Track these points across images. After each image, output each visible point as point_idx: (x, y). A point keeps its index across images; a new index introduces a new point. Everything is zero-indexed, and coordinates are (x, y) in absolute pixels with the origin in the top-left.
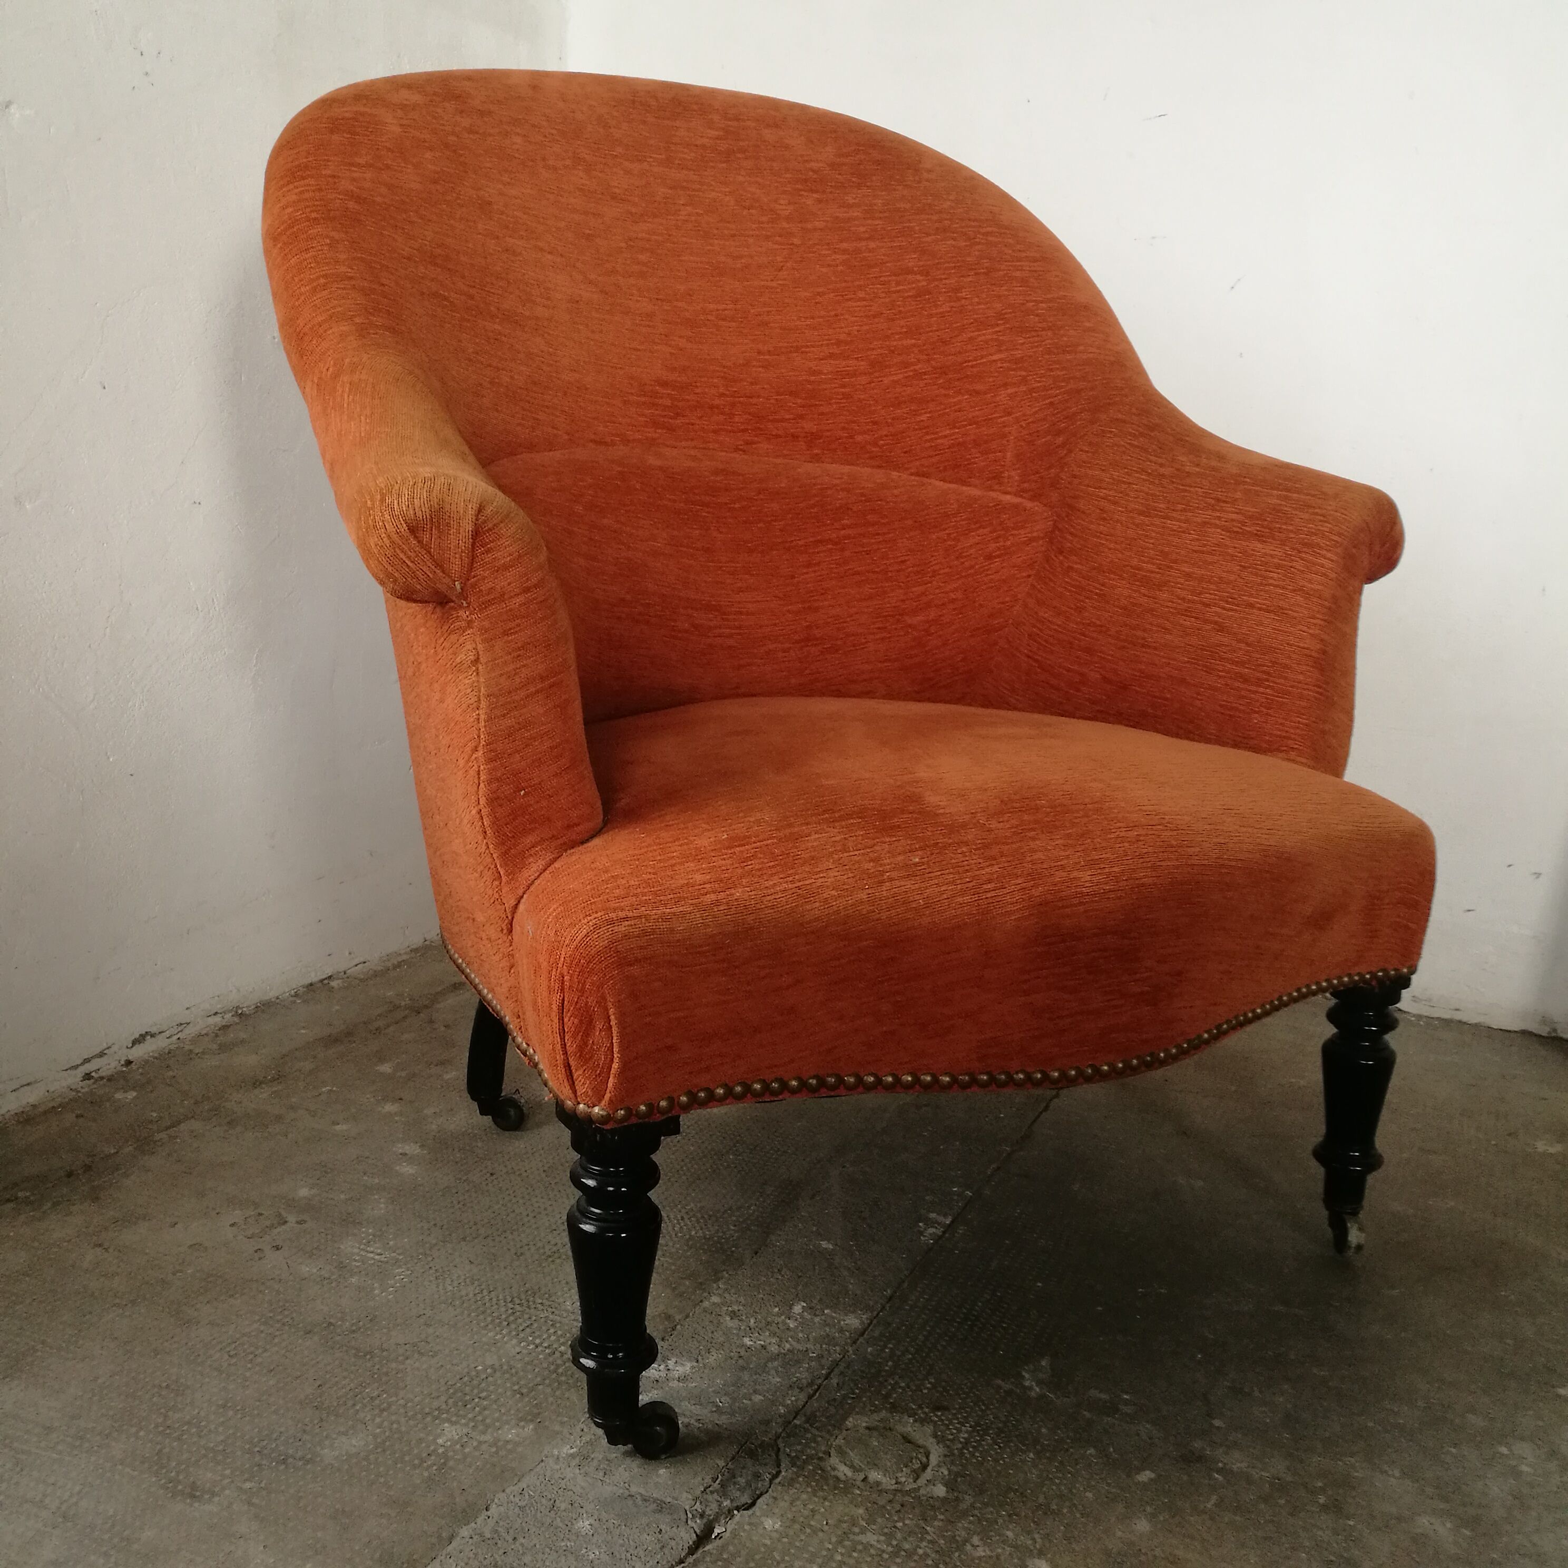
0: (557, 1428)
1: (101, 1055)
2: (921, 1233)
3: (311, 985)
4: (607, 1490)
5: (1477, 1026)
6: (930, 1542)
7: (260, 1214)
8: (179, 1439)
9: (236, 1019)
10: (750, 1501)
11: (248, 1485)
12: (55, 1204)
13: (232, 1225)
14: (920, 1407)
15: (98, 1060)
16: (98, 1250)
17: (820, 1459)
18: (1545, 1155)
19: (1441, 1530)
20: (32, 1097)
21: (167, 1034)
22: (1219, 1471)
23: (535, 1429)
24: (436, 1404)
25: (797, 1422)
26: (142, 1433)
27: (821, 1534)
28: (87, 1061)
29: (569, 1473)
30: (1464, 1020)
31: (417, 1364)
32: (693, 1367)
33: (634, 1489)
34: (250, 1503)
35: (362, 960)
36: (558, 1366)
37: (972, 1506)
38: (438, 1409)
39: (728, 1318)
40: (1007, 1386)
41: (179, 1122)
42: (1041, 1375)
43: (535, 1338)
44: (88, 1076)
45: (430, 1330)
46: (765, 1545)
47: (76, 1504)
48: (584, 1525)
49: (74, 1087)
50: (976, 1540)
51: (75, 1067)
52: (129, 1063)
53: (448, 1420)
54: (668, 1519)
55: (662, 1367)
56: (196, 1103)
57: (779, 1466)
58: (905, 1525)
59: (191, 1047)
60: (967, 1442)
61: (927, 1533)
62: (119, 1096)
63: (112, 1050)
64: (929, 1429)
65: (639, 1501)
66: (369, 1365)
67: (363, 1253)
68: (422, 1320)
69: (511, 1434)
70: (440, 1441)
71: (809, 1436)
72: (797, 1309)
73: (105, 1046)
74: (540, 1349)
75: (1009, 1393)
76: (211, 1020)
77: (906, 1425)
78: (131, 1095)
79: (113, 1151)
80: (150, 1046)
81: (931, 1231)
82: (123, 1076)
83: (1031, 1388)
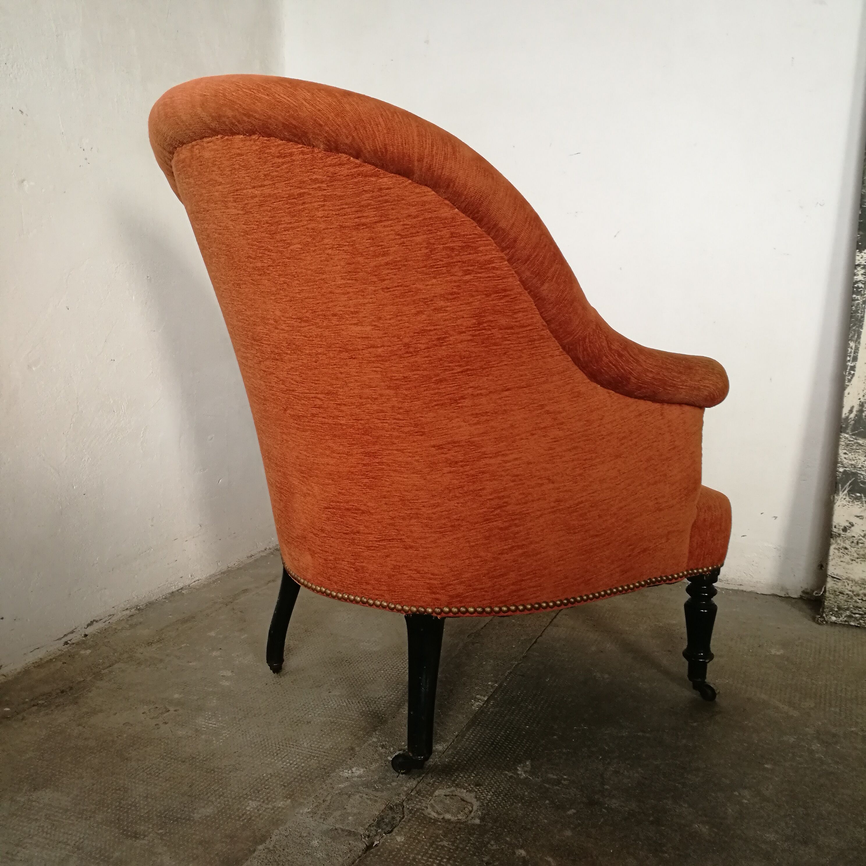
0: (302, 801)
1: (72, 632)
2: (472, 705)
3: (173, 592)
4: (325, 827)
5: (751, 592)
6: (472, 844)
7: (157, 707)
8: (127, 812)
9: (137, 612)
10: (390, 830)
11: (161, 831)
12: (57, 707)
13: (143, 713)
14: (469, 785)
15: (71, 635)
16: (80, 728)
17: (423, 810)
18: (775, 655)
19: (704, 830)
20: (40, 654)
21: (104, 620)
22: (605, 808)
23: (291, 802)
24: (245, 792)
25: (412, 794)
26: (109, 810)
27: (423, 843)
28: (65, 635)
29: (307, 820)
30: (744, 589)
31: (235, 775)
32: (364, 771)
33: (337, 826)
34: (161, 839)
35: (197, 578)
36: (301, 773)
37: (492, 828)
38: (246, 794)
39: (381, 748)
40: (510, 774)
41: (113, 664)
42: (526, 769)
43: (290, 760)
44: (66, 643)
45: (241, 759)
46: (397, 848)
47: (82, 842)
48: (315, 843)
49: (60, 649)
50: (492, 842)
51: (60, 639)
52: (86, 635)
53: (251, 799)
54: (353, 838)
55: (350, 772)
56: (121, 654)
57: (403, 814)
58: (460, 837)
59: (115, 627)
60: (490, 800)
61: (471, 840)
62: (82, 652)
63: (78, 629)
64: (473, 795)
65: (340, 831)
66: (213, 775)
67: (207, 724)
68: (236, 754)
69: (281, 804)
70: (248, 808)
71: (417, 800)
73: (74, 627)
74: (292, 765)
75: (511, 777)
76: (125, 613)
77: (463, 793)
78: (88, 652)
79: (82, 679)
80: (96, 627)
81: (477, 703)
82: (84, 642)
83: (521, 775)
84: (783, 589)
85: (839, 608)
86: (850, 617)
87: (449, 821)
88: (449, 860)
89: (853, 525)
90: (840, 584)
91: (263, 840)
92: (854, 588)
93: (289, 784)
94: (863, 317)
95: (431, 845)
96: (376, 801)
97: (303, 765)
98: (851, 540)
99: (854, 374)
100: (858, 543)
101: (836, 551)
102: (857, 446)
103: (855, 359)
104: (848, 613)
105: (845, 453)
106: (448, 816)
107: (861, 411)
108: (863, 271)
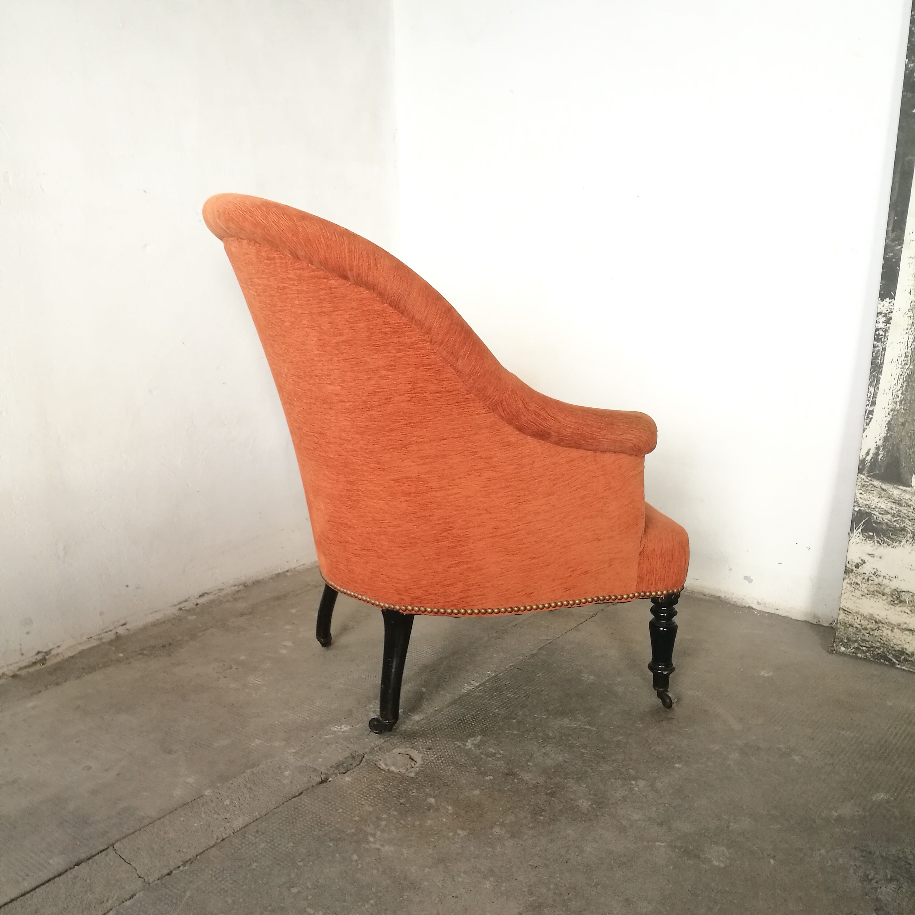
0: (293, 744)
1: (186, 601)
2: (464, 688)
3: (279, 574)
4: (299, 764)
5: (785, 617)
6: (398, 789)
7: (224, 665)
9: (243, 588)
10: (344, 772)
11: (187, 751)
13: (213, 668)
14: (423, 748)
17: (377, 761)
18: (761, 677)
19: (585, 805)
20: (158, 616)
22: (518, 779)
23: (285, 744)
25: (376, 749)
27: (363, 784)
28: (180, 603)
29: (290, 757)
31: (256, 720)
32: (350, 728)
33: (308, 764)
34: (186, 756)
35: (303, 563)
36: (304, 724)
37: (420, 781)
38: (257, 734)
39: (372, 713)
40: (459, 744)
41: (208, 629)
42: (474, 742)
44: (180, 609)
45: (266, 709)
46: (342, 785)
48: (287, 773)
49: (174, 613)
50: (414, 790)
51: (175, 605)
52: (197, 604)
53: (258, 738)
54: (315, 774)
55: (339, 728)
56: (217, 621)
57: (361, 762)
58: (393, 784)
59: (223, 599)
60: (431, 761)
61: (399, 787)
62: (189, 617)
63: (191, 599)
64: (421, 755)
65: (308, 768)
66: (240, 718)
67: (254, 681)
68: (264, 705)
69: (277, 744)
70: (253, 744)
71: (377, 754)
73: (188, 597)
74: (300, 718)
75: (459, 746)
76: (233, 588)
77: (413, 753)
78: (194, 617)
79: (181, 638)
80: (206, 598)
81: (468, 687)
82: (193, 609)
83: (467, 746)
84: (815, 616)
85: (848, 639)
86: (857, 649)
87: (389, 771)
88: (375, 798)
89: (865, 563)
90: (850, 617)
91: (253, 766)
92: (862, 622)
93: (290, 731)
94: (882, 363)
95: (367, 787)
96: (345, 751)
97: (308, 718)
98: (862, 576)
99: (872, 418)
100: (868, 580)
101: (848, 586)
102: (872, 487)
103: (874, 404)
104: (856, 645)
105: (861, 493)
106: (393, 768)
107: (877, 454)
108: (884, 319)
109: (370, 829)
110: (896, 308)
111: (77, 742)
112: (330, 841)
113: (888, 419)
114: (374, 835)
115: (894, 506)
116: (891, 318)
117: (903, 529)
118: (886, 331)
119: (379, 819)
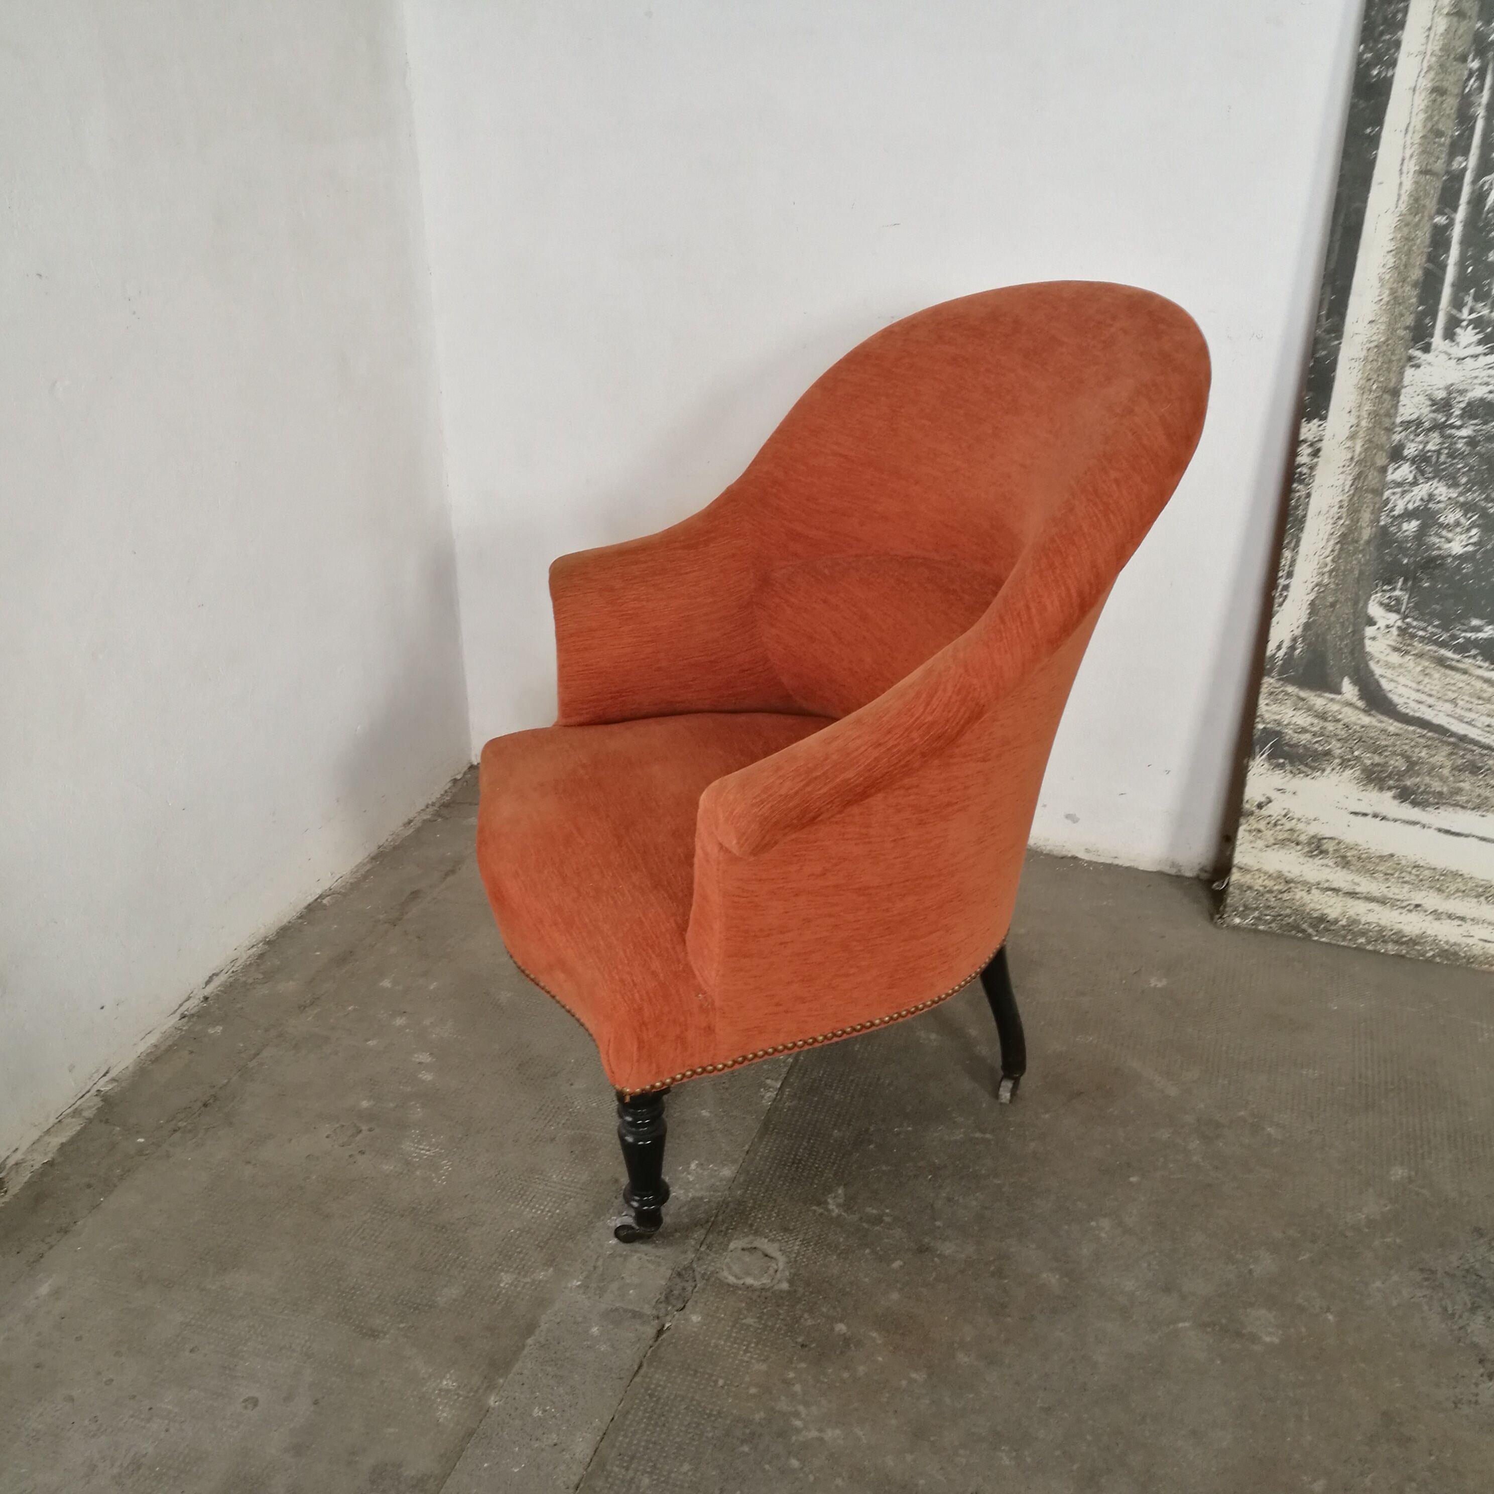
0: (567, 1269)
1: (187, 1000)
2: (763, 1097)
3: (310, 905)
4: (603, 1307)
5: (1128, 869)
6: (782, 1319)
7: (343, 1126)
8: (352, 1299)
9: (266, 947)
10: (682, 1306)
11: (402, 1325)
12: (206, 1131)
13: (327, 1137)
14: (771, 1231)
15: (187, 1003)
16: (250, 1167)
17: (718, 1273)
18: (1155, 988)
19: (1054, 1281)
20: (152, 1039)
21: (225, 971)
22: (938, 1256)
23: (554, 1270)
24: (493, 1260)
25: (702, 1249)
26: (329, 1298)
27: (723, 1322)
28: (181, 1005)
29: (579, 1298)
30: (1120, 864)
31: (474, 1232)
33: (617, 1305)
34: (407, 1337)
35: (339, 875)
36: (558, 1224)
37: (804, 1295)
38: (495, 1263)
40: (821, 1211)
41: (261, 1050)
42: (838, 1201)
43: (540, 1205)
44: (183, 1016)
45: (476, 1207)
46: (694, 1332)
47: (310, 1346)
48: (595, 1331)
49: (177, 1026)
50: (806, 1316)
51: (174, 1013)
52: (206, 999)
53: (502, 1270)
54: (639, 1321)
56: (266, 1031)
57: (695, 1280)
58: (768, 1311)
59: (244, 979)
60: (798, 1253)
61: (780, 1314)
62: (211, 1031)
63: (194, 993)
64: (776, 1245)
65: (621, 1312)
66: (446, 1236)
67: (417, 1151)
68: (468, 1199)
69: (541, 1276)
71: (709, 1258)
72: (693, 1166)
73: (190, 992)
74: (545, 1213)
75: (821, 1214)
76: (251, 952)
77: (763, 1243)
78: (219, 1029)
79: (226, 1081)
80: (217, 982)
81: (769, 1094)
82: (208, 1012)
83: (833, 1210)
84: (1173, 865)
85: (1246, 907)
86: (1258, 919)
87: (748, 1288)
88: (757, 1344)
89: (1270, 801)
90: (1249, 876)
91: (530, 1330)
92: (1267, 883)
93: (546, 1243)
94: (1305, 516)
95: (733, 1326)
96: (659, 1265)
97: (558, 1211)
98: (1267, 821)
99: (1286, 596)
100: (1275, 825)
101: (1247, 834)
102: (1284, 695)
103: (1290, 575)
104: (1256, 914)
105: (1267, 704)
106: (749, 1281)
107: (1292, 648)
108: (1309, 450)
109: (783, 1405)
110: (1328, 434)
111: (192, 1351)
112: (742, 1444)
113: (1312, 597)
114: (797, 1415)
115: (1316, 721)
116: (1319, 450)
117: (1328, 753)
118: (1312, 468)
119: (788, 1383)
